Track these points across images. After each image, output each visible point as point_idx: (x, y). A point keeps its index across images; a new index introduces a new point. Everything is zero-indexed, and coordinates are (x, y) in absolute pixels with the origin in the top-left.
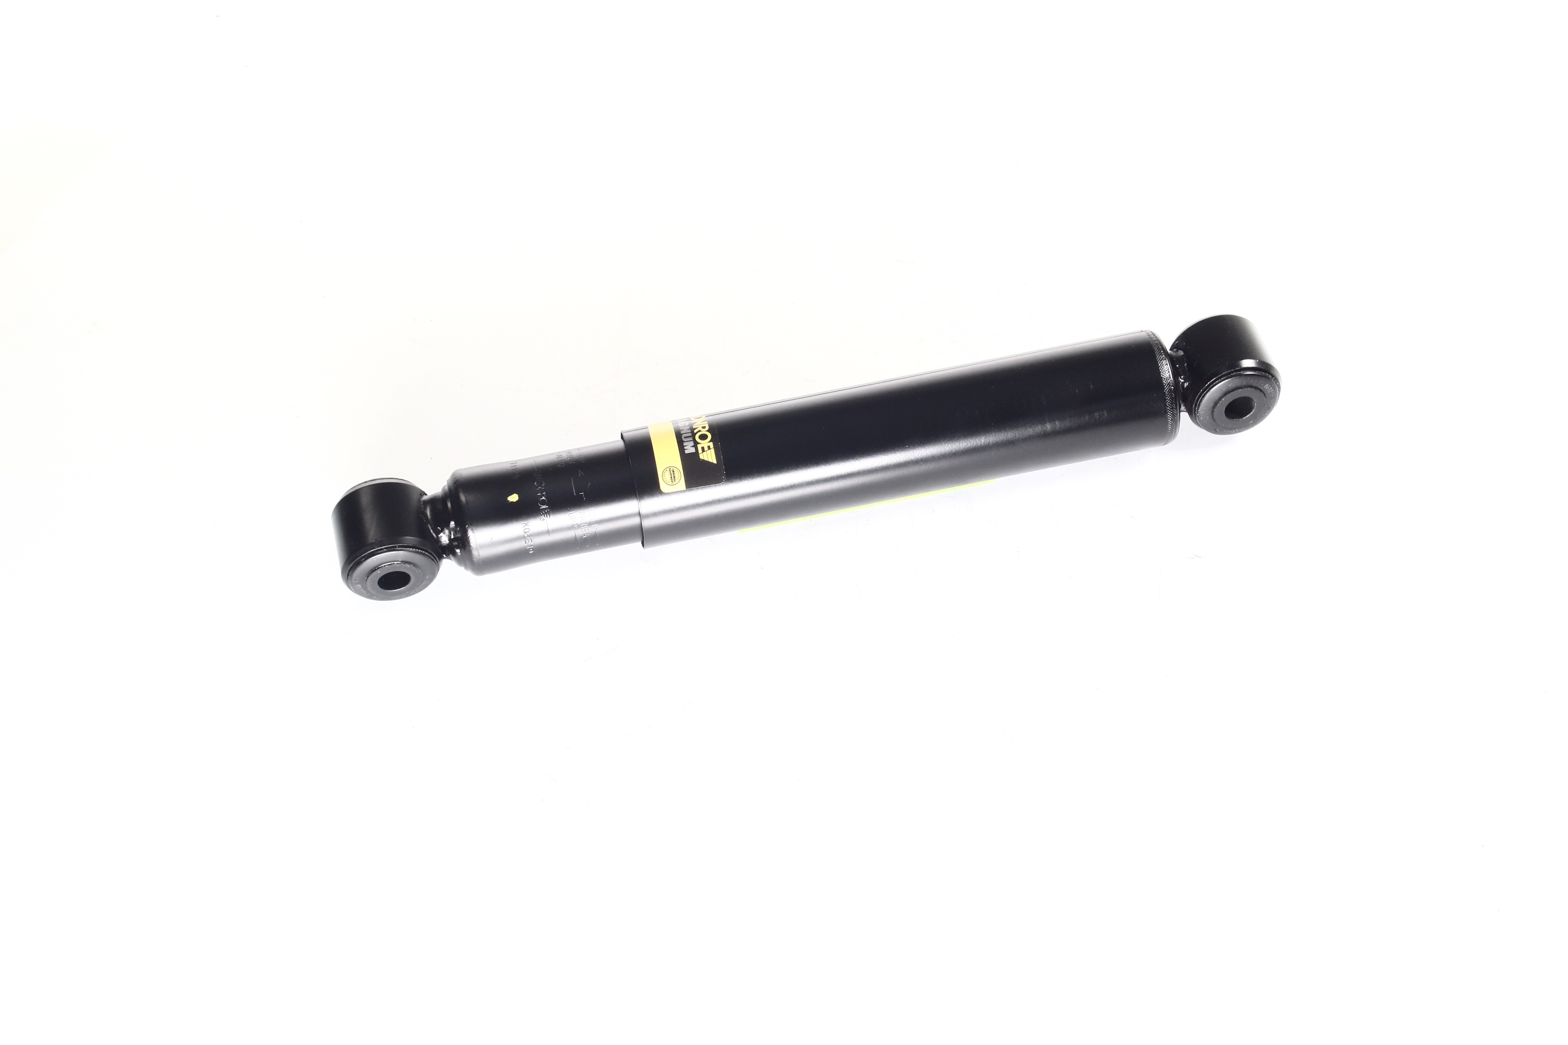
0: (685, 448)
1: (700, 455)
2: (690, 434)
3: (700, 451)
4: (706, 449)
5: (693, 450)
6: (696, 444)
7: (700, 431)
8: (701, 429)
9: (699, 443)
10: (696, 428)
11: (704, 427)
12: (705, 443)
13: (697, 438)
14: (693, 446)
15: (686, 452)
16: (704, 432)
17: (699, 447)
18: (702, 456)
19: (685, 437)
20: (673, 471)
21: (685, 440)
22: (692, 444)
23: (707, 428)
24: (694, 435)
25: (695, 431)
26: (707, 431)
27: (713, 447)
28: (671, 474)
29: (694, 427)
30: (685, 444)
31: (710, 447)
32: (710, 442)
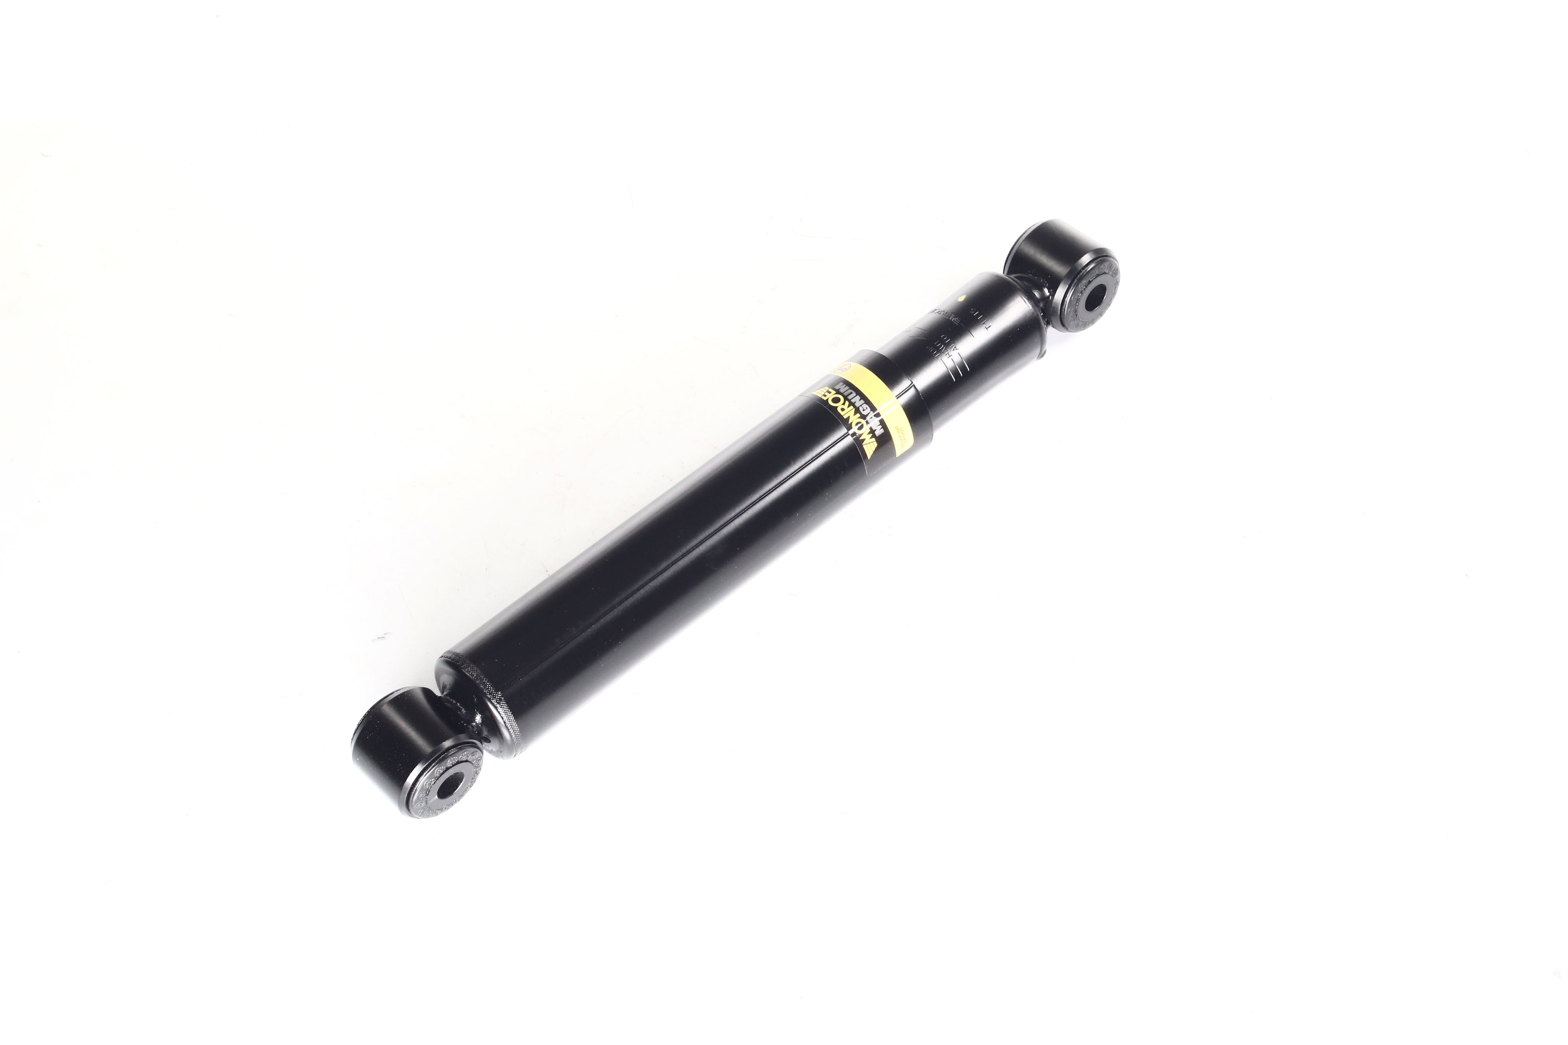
0: (844, 384)
2: (850, 397)
3: (831, 390)
4: (827, 394)
5: (837, 387)
7: (844, 404)
8: (843, 407)
11: (843, 410)
14: (839, 390)
19: (852, 393)
21: (850, 391)
22: (842, 391)
23: (839, 410)
24: (846, 398)
25: (847, 403)
26: (837, 407)
30: (847, 388)
31: (825, 396)
32: (828, 399)
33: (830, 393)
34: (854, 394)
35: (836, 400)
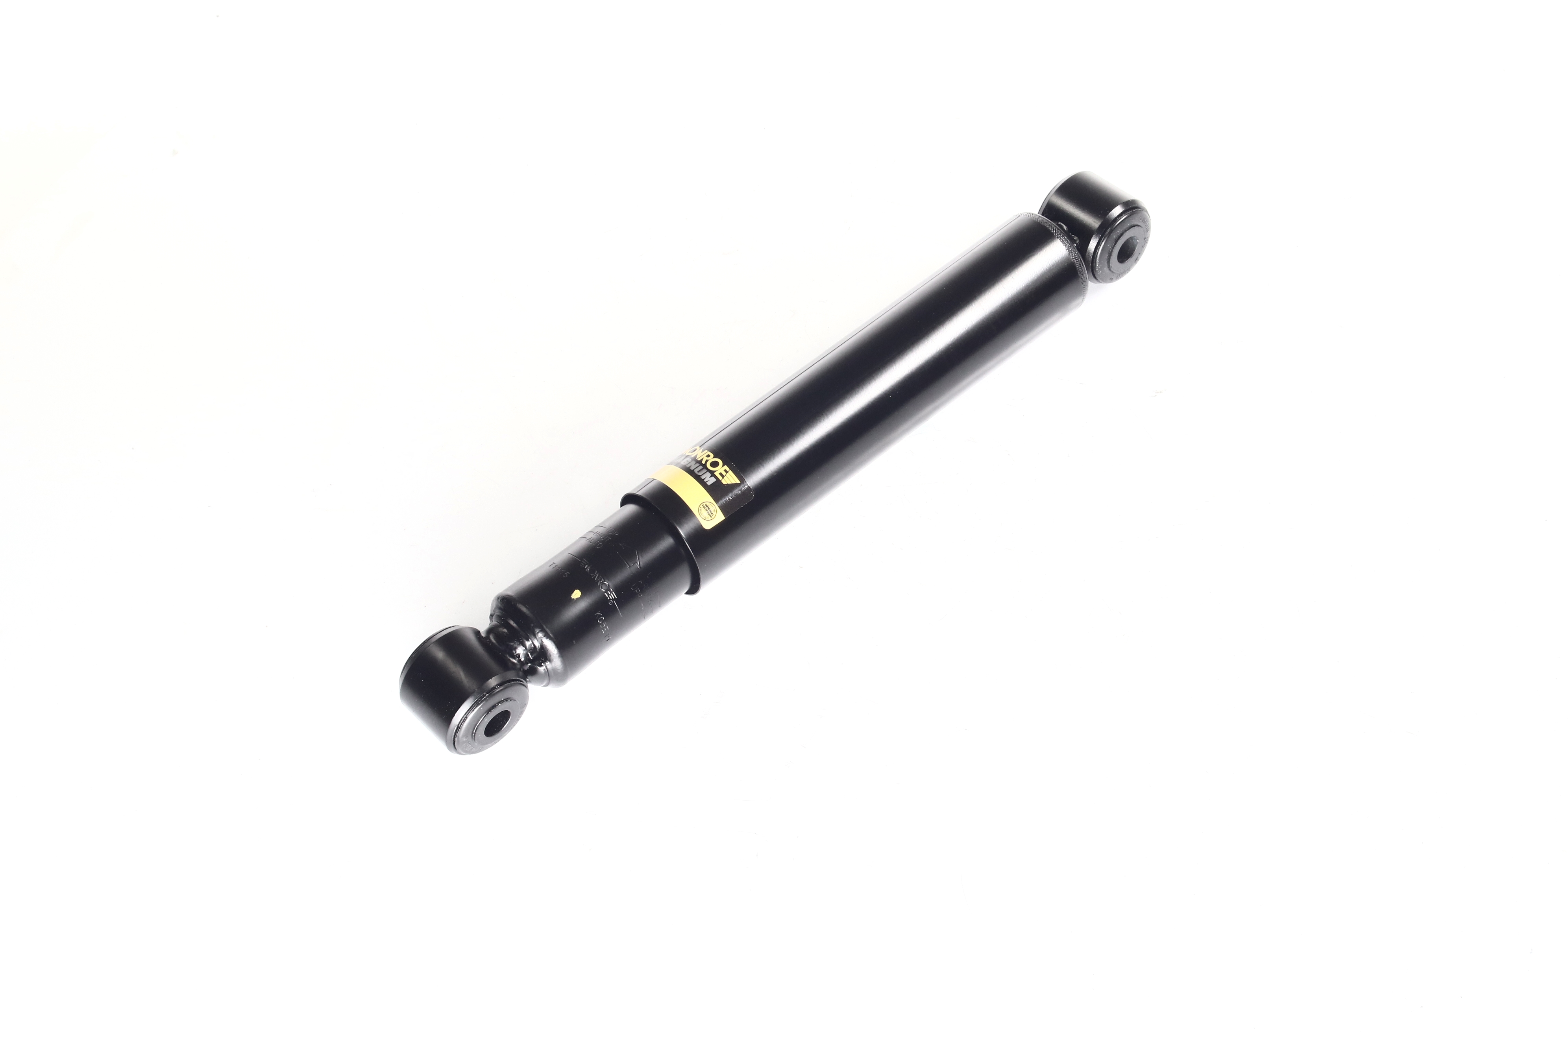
0: (705, 481)
1: (722, 481)
2: (701, 467)
3: (720, 478)
4: (724, 473)
5: (713, 480)
6: (712, 474)
7: (707, 461)
8: (708, 458)
9: (715, 471)
10: (702, 459)
11: (708, 456)
12: (721, 469)
13: (708, 466)
14: (711, 477)
15: (709, 483)
16: (712, 459)
17: (717, 474)
18: (725, 481)
19: (698, 472)
20: (707, 506)
21: (700, 474)
22: (709, 474)
23: (712, 455)
24: (705, 466)
25: (703, 462)
26: (713, 457)
27: (729, 469)
28: (706, 509)
29: (699, 460)
30: (703, 477)
31: (725, 471)
32: (723, 466)
33: (721, 474)
34: (696, 471)
35: (715, 464)
